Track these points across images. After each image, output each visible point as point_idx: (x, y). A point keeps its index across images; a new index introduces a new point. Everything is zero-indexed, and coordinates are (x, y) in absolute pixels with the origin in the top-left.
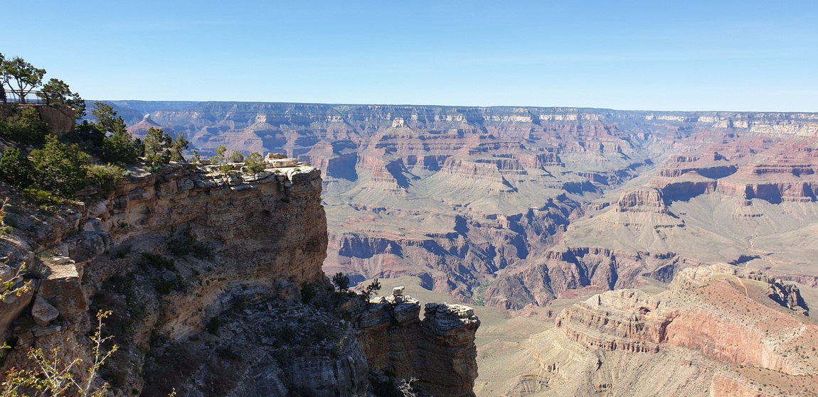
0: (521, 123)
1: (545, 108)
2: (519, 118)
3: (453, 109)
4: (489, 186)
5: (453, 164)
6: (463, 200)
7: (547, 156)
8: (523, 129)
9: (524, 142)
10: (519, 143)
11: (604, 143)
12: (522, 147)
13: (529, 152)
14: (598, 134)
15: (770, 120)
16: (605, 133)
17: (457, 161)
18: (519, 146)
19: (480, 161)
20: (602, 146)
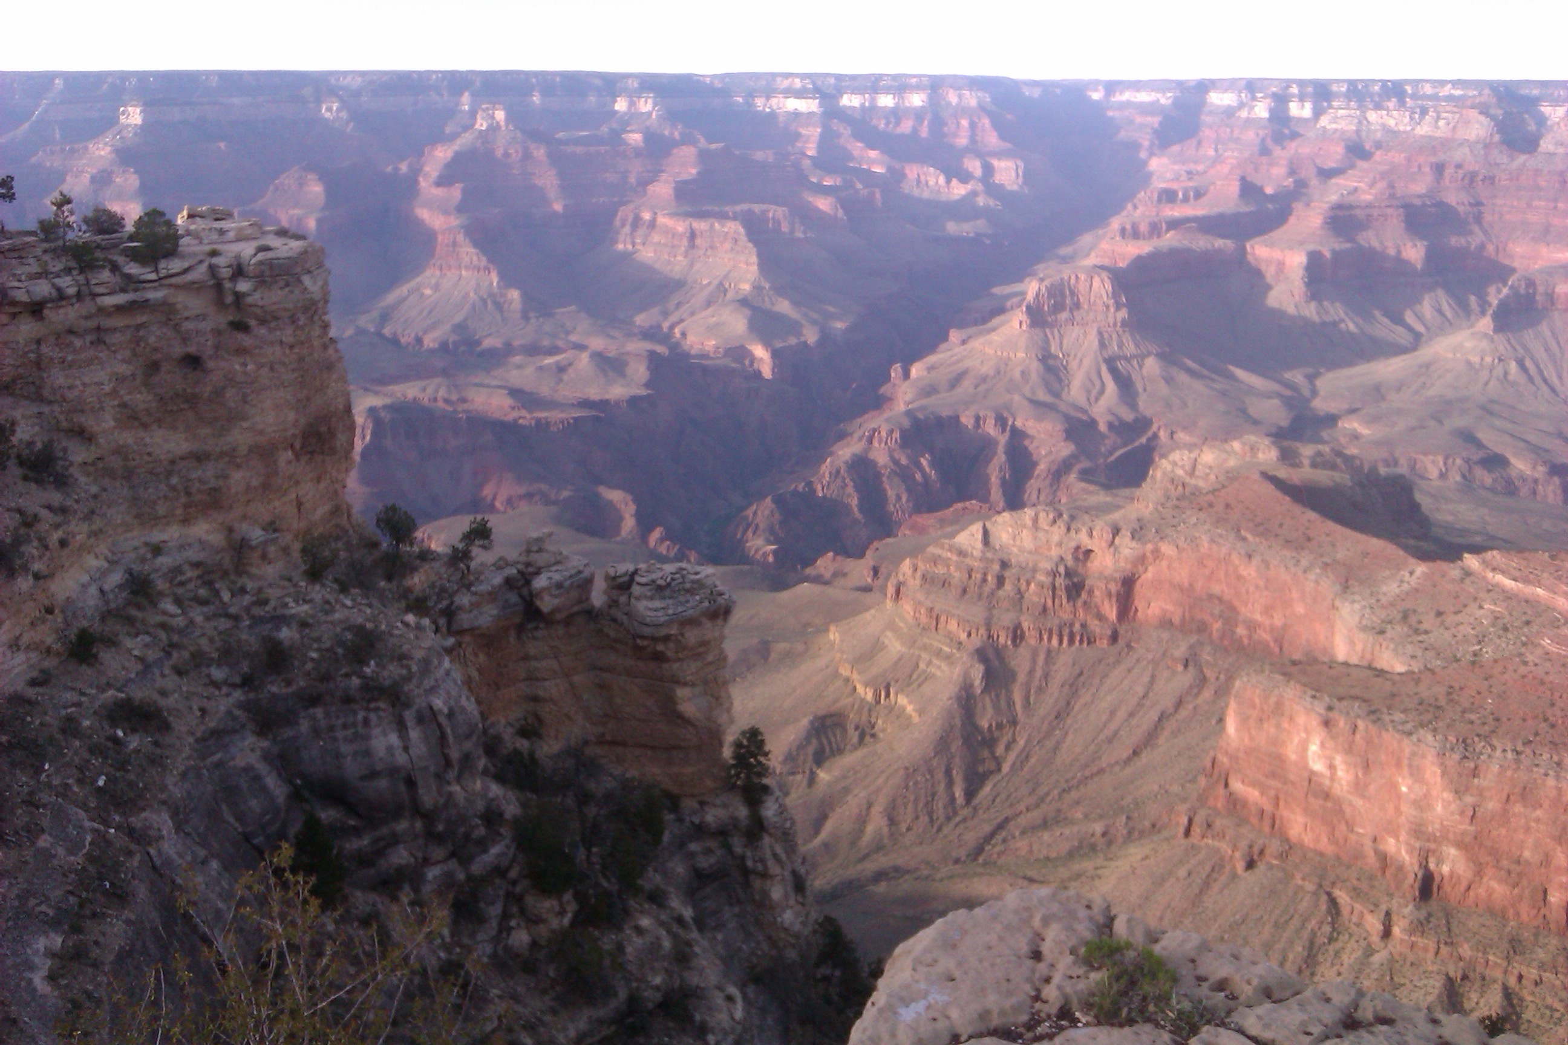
0: (797, 115)
3: (630, 81)
4: (726, 276)
5: (635, 222)
6: (665, 312)
7: (861, 197)
8: (802, 131)
9: (805, 164)
10: (793, 166)
11: (992, 163)
12: (801, 176)
13: (819, 190)
14: (978, 139)
15: (1360, 97)
16: (993, 136)
17: (646, 216)
18: (793, 175)
19: (701, 214)
20: (986, 170)
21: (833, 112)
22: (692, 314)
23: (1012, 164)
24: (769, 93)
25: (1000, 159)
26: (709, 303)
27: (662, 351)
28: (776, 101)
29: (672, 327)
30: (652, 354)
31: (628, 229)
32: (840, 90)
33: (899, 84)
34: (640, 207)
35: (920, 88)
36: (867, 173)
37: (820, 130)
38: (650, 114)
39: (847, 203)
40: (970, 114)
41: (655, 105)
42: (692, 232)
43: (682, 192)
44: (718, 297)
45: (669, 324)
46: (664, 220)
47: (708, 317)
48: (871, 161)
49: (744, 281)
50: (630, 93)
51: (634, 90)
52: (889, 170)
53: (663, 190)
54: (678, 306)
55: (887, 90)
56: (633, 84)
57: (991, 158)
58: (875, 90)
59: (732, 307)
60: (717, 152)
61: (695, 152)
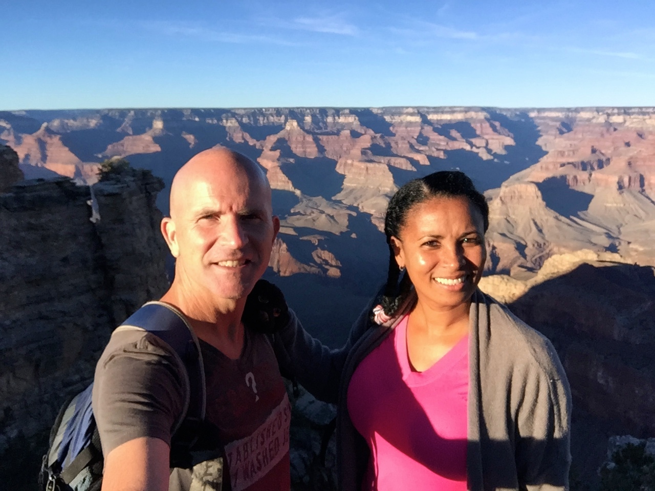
1: (434, 108)
2: (410, 118)
3: (345, 110)
4: (380, 185)
5: (346, 164)
6: (356, 199)
7: (435, 154)
8: (413, 129)
9: (414, 142)
10: (409, 142)
11: (490, 141)
12: (412, 146)
13: (418, 151)
14: (484, 131)
15: (644, 114)
16: (490, 130)
17: (349, 162)
18: (408, 146)
19: (371, 161)
20: (487, 144)
21: (425, 121)
22: (367, 200)
23: (497, 141)
24: (400, 114)
25: (493, 139)
26: (373, 196)
27: (354, 214)
28: (403, 117)
29: (358, 205)
30: (350, 215)
31: (342, 167)
32: (428, 113)
33: (452, 110)
34: (347, 159)
35: (461, 112)
36: (439, 145)
37: (420, 128)
38: (352, 123)
39: (430, 158)
40: (481, 122)
41: (355, 119)
42: (367, 168)
43: (364, 152)
44: (377, 193)
45: (357, 204)
46: (356, 163)
47: (373, 201)
48: (440, 140)
49: (387, 187)
50: (345, 115)
51: (347, 114)
52: (447, 144)
53: (356, 152)
54: (361, 197)
55: (447, 112)
56: (347, 111)
57: (489, 139)
58: (443, 112)
59: (381, 197)
60: (378, 137)
61: (370, 137)
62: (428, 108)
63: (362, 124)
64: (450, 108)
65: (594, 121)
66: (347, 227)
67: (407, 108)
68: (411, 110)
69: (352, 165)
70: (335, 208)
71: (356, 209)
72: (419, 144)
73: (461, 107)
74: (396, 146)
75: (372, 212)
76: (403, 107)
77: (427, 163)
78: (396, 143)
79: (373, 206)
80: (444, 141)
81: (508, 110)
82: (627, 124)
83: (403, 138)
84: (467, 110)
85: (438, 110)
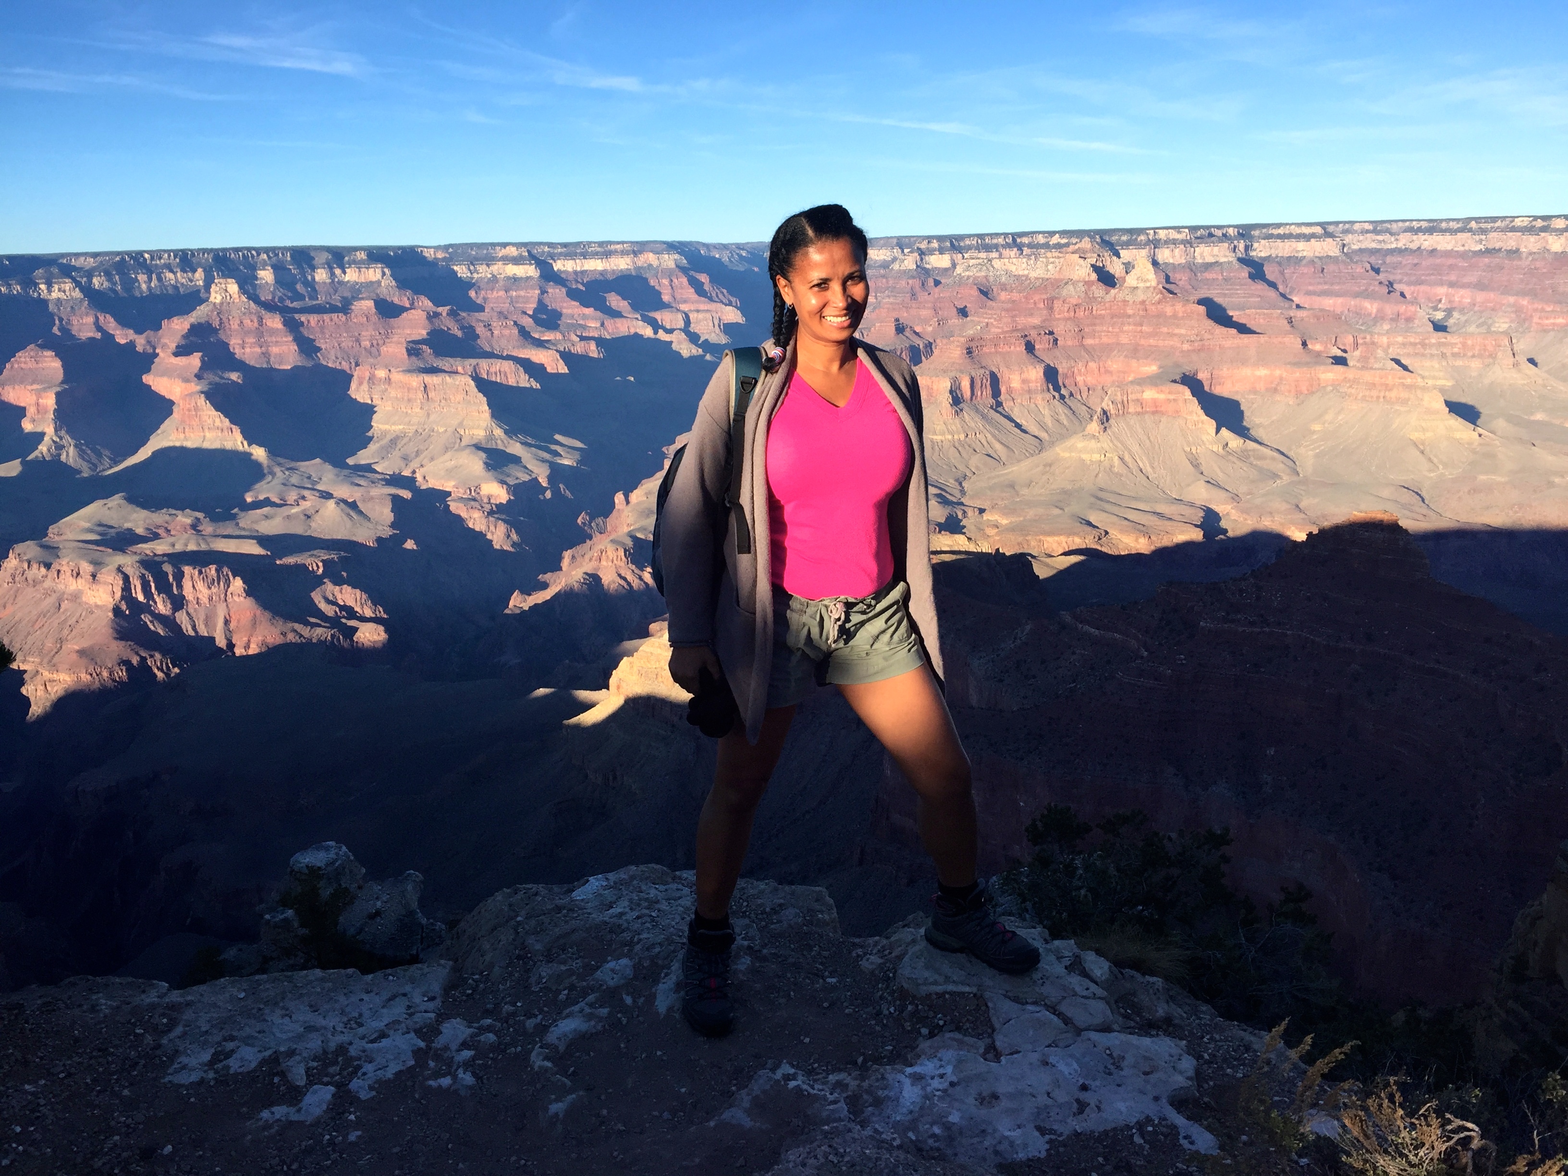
0: (515, 279)
1: (565, 245)
2: (513, 270)
3: (358, 253)
4: (461, 424)
5: (372, 379)
6: (406, 459)
7: (579, 348)
8: (522, 293)
9: (527, 322)
10: (515, 323)
11: (691, 316)
12: (524, 333)
13: (540, 344)
14: (678, 296)
15: (988, 248)
16: (690, 293)
17: (381, 373)
18: (516, 331)
19: (433, 370)
20: (688, 322)
21: (549, 275)
22: (432, 459)
23: (708, 316)
24: (490, 260)
25: (698, 311)
26: (446, 449)
27: (406, 494)
28: (496, 268)
29: (414, 472)
30: (396, 499)
31: (365, 386)
32: (553, 257)
33: (605, 250)
34: (374, 366)
35: (623, 253)
36: (584, 327)
37: (538, 292)
38: (379, 283)
39: (567, 356)
40: (669, 274)
41: (384, 274)
42: (425, 387)
43: (413, 350)
44: (455, 442)
45: (410, 470)
46: (397, 376)
47: (447, 461)
48: (585, 317)
49: (478, 427)
50: (358, 264)
51: (362, 262)
52: (602, 325)
53: (395, 349)
54: (418, 454)
55: (595, 255)
56: (362, 256)
57: (691, 311)
58: (585, 256)
59: (467, 451)
60: (444, 314)
61: (424, 315)
62: (550, 245)
63: (402, 284)
64: (601, 244)
65: (896, 266)
66: (393, 525)
67: (505, 245)
68: (513, 251)
69: (388, 380)
70: (360, 485)
71: (409, 482)
72: (540, 328)
73: (623, 243)
74: (489, 333)
75: (448, 486)
76: (493, 245)
77: (563, 369)
78: (488, 326)
79: (450, 473)
80: (595, 319)
81: (725, 247)
82: (959, 270)
83: (503, 316)
84: (638, 248)
85: (574, 250)
